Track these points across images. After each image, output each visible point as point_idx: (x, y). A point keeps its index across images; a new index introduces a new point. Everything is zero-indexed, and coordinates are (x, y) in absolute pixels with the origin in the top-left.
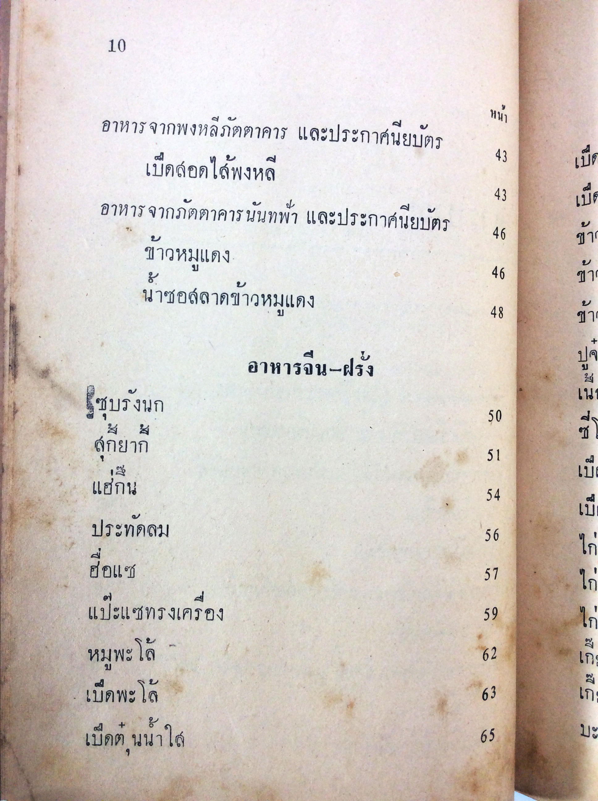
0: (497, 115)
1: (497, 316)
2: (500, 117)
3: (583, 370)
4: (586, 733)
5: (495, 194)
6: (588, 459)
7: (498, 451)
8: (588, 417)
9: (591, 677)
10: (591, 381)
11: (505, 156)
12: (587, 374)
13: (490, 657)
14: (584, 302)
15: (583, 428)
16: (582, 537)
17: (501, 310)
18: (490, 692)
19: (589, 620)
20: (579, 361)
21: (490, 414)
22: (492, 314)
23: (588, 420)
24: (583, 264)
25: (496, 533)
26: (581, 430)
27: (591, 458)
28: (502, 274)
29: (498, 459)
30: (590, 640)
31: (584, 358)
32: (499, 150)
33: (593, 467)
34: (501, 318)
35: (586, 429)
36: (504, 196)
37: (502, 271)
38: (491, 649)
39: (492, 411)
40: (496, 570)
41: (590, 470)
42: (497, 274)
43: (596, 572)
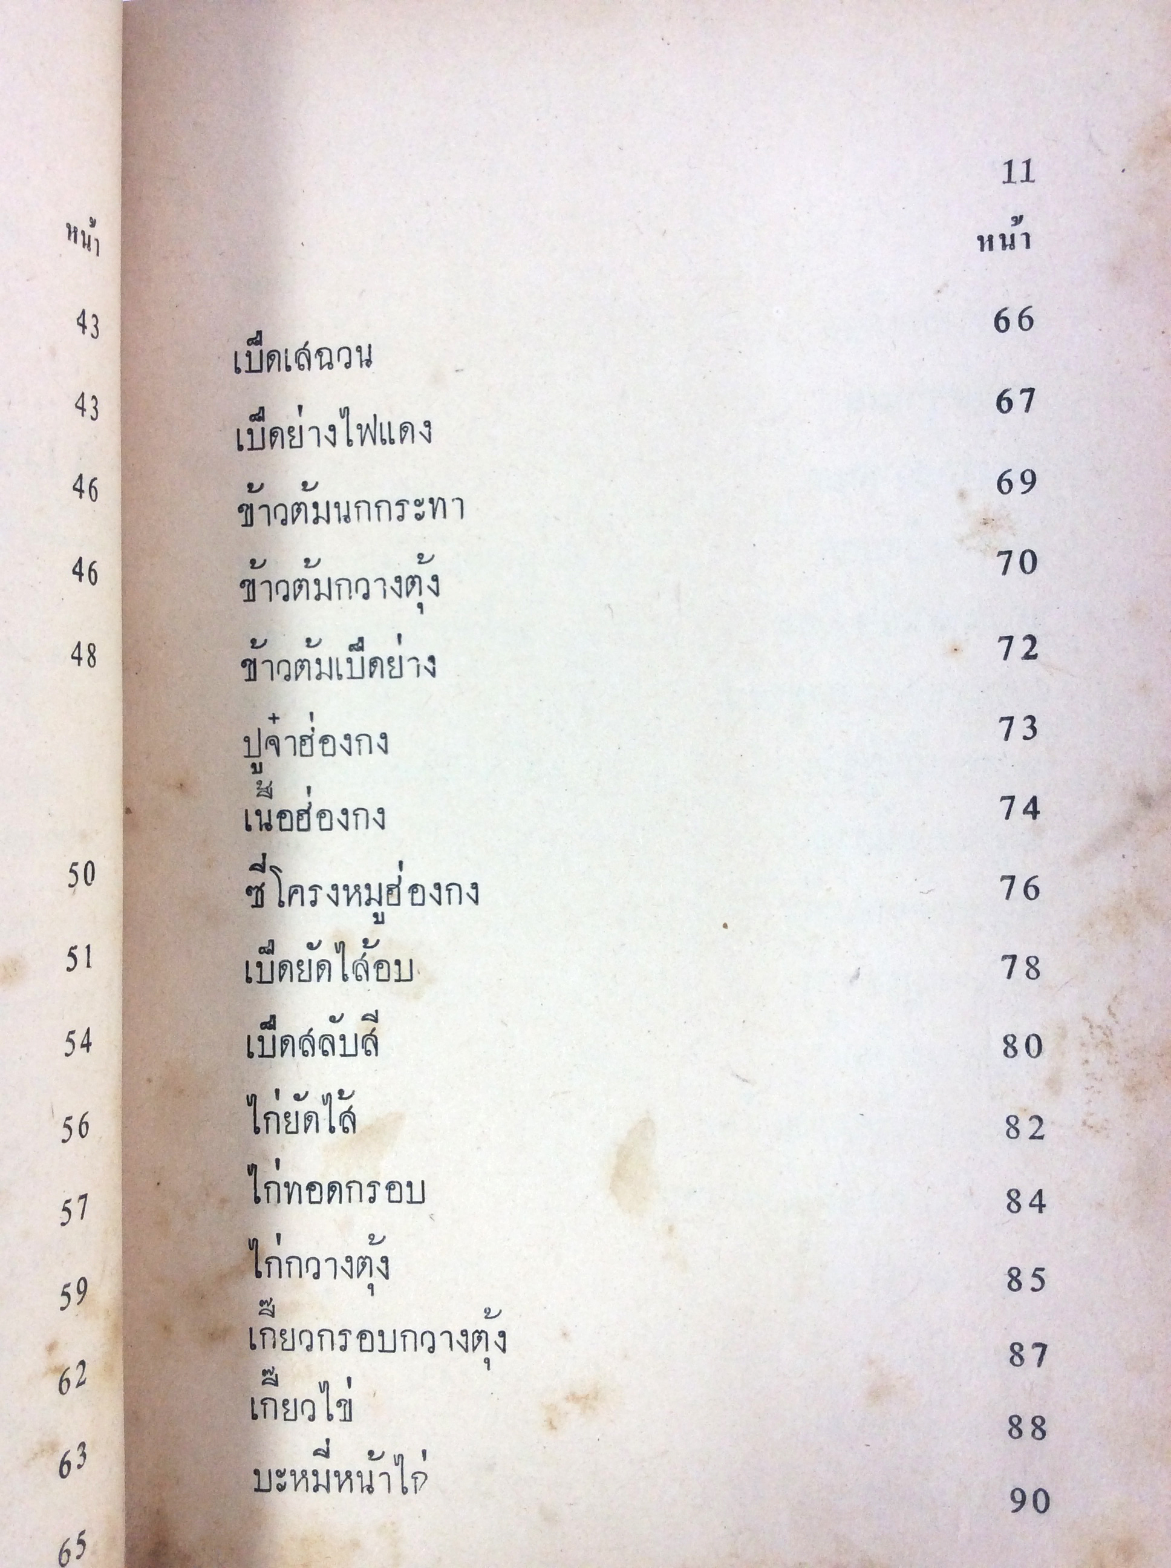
0: (80, 237)
1: (84, 662)
2: (87, 242)
3: (253, 773)
4: (265, 1485)
5: (76, 404)
6: (264, 948)
7: (88, 947)
8: (263, 865)
9: (271, 1374)
10: (267, 794)
11: (96, 326)
12: (260, 782)
13: (74, 1383)
14: (253, 641)
15: (253, 886)
16: (252, 1100)
17: (92, 651)
18: (75, 1458)
19: (266, 1262)
20: (245, 757)
21: (71, 871)
22: (73, 658)
23: (263, 870)
24: (251, 565)
25: (83, 1121)
26: (249, 890)
27: (269, 945)
28: (93, 574)
29: (88, 966)
30: (269, 1301)
31: (254, 751)
32: (83, 313)
33: (272, 963)
34: (93, 666)
35: (260, 889)
36: (94, 410)
37: (93, 567)
38: (76, 1366)
39: (75, 864)
40: (84, 1199)
41: (267, 968)
42: (83, 575)
43: (278, 1167)
